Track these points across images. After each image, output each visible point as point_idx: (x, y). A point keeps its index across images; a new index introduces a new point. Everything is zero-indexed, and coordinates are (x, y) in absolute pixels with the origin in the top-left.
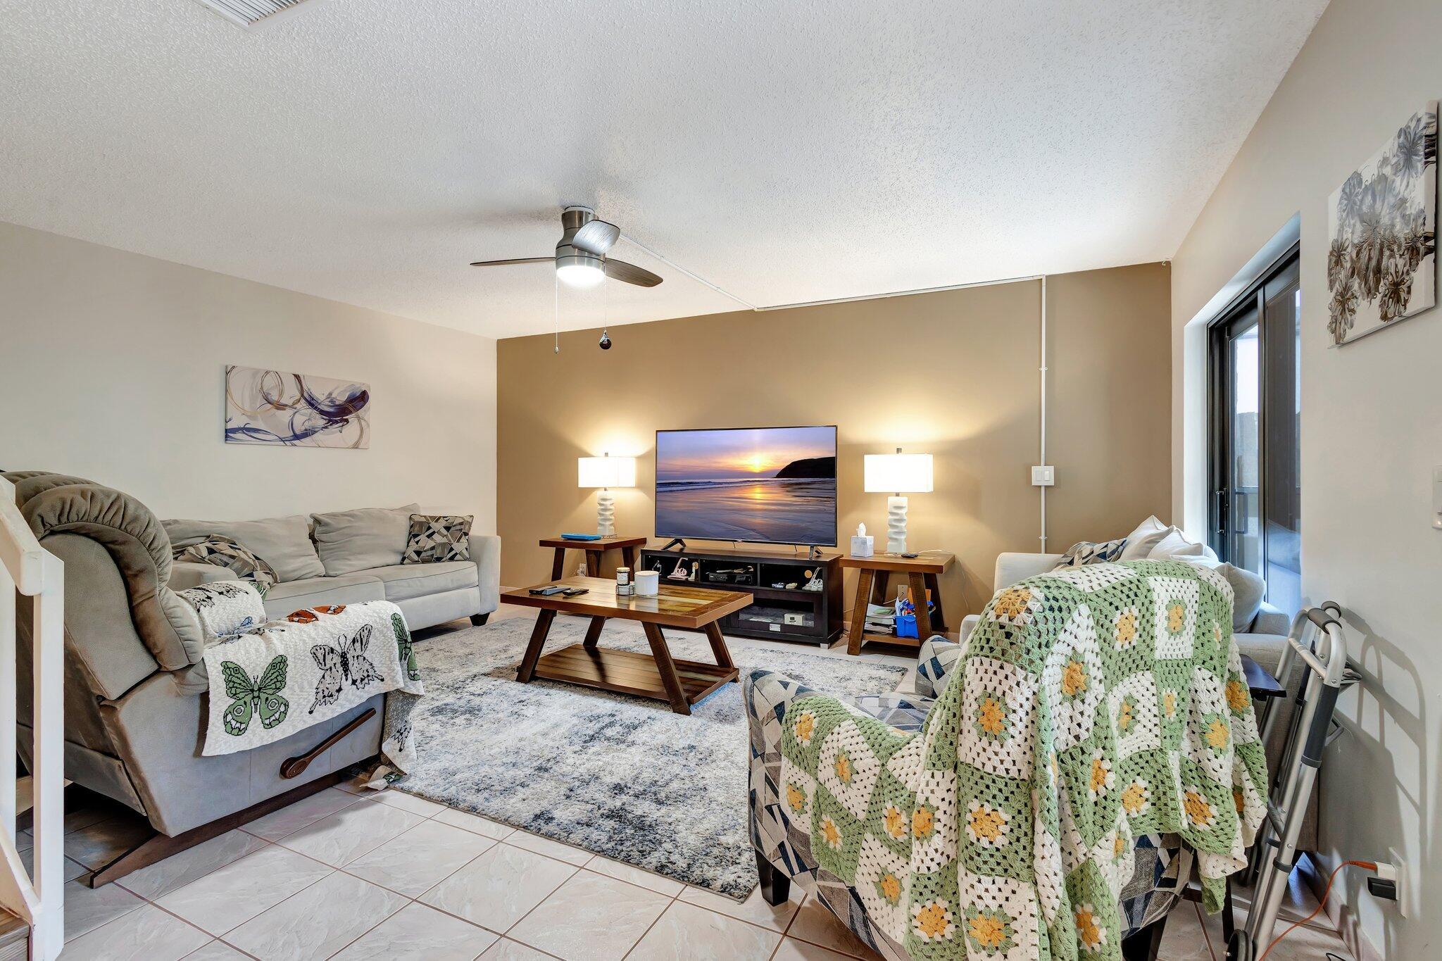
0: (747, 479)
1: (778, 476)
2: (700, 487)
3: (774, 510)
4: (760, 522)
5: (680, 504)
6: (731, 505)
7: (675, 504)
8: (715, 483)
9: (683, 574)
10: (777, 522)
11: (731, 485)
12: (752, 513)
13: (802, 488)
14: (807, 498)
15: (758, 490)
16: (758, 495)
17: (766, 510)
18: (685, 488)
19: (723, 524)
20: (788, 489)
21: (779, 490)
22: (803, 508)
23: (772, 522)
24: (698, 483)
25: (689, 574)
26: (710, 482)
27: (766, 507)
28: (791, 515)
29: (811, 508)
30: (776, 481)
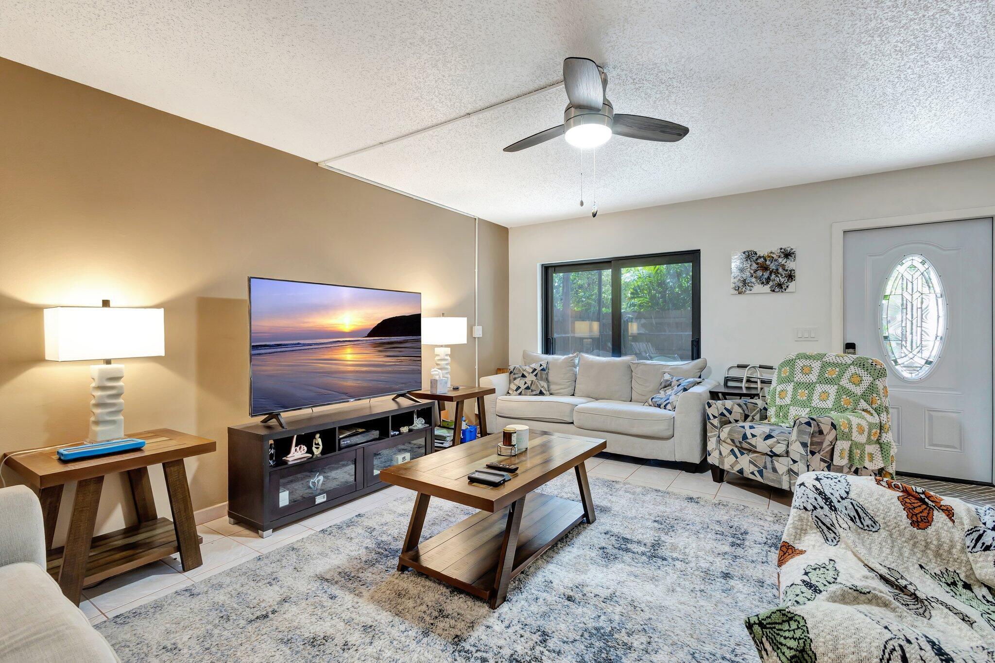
0: (338, 339)
1: (370, 335)
2: (289, 349)
3: (367, 372)
4: (352, 384)
5: (269, 368)
6: (322, 368)
7: (264, 368)
8: (304, 345)
9: (303, 452)
10: (370, 384)
11: (321, 346)
12: (340, 375)
13: (394, 348)
14: (400, 358)
15: (349, 350)
16: (349, 356)
17: (357, 372)
18: (273, 350)
19: (312, 388)
20: (380, 349)
21: (371, 350)
22: (396, 368)
23: (365, 384)
24: (287, 345)
25: (310, 451)
26: (299, 344)
27: (357, 369)
28: (383, 377)
29: (404, 368)
30: (367, 340)
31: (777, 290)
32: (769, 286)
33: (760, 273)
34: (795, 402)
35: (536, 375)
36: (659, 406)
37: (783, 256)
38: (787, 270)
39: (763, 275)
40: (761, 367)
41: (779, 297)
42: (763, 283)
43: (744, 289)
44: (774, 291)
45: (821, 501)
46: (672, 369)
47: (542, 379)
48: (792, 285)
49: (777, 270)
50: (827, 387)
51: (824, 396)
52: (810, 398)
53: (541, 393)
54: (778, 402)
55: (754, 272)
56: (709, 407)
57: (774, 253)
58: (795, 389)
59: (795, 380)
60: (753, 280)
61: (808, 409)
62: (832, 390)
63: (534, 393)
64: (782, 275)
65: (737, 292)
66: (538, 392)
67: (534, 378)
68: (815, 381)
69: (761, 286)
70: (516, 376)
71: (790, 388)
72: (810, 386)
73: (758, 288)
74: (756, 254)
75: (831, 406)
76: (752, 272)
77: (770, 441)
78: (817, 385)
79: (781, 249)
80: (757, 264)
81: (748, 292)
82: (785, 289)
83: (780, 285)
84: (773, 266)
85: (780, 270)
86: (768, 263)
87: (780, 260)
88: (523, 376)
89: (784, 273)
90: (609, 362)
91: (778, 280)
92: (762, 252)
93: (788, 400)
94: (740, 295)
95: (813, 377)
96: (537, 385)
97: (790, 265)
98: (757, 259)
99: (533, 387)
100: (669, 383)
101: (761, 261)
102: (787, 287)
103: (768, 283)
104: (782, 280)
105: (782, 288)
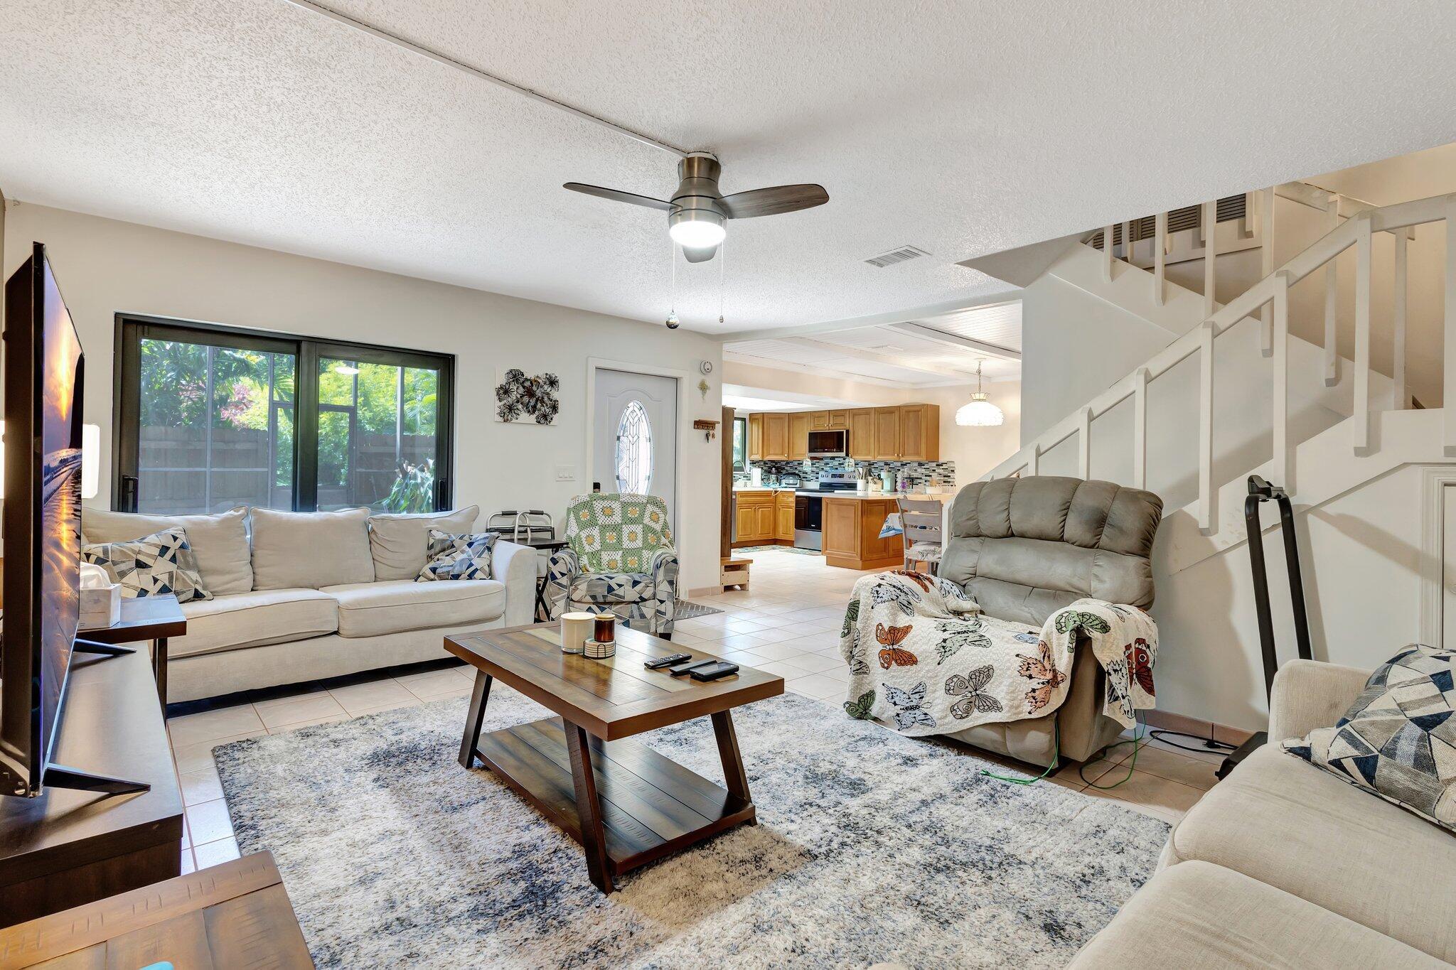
31: (542, 421)
32: (535, 416)
33: (526, 399)
34: (605, 546)
35: (173, 559)
36: (456, 577)
37: (548, 383)
38: (551, 400)
39: (529, 401)
40: (532, 513)
41: (542, 429)
42: (529, 412)
43: (510, 416)
44: (539, 422)
45: (898, 592)
46: (438, 523)
47: (188, 566)
48: (556, 417)
49: (543, 398)
50: (633, 527)
51: (633, 536)
52: (619, 540)
53: (198, 596)
54: (588, 549)
55: (521, 397)
56: (555, 564)
57: (540, 378)
58: (602, 533)
59: (599, 523)
60: (520, 406)
61: (621, 552)
62: (638, 529)
63: (183, 597)
64: (547, 405)
65: (502, 420)
66: (191, 594)
67: (172, 567)
68: (620, 522)
69: (527, 415)
70: (123, 567)
71: (596, 532)
72: (616, 528)
73: (525, 417)
74: (523, 375)
75: (641, 546)
76: (519, 396)
77: (638, 588)
78: (624, 526)
79: (547, 374)
80: (524, 387)
81: (514, 421)
82: (550, 422)
83: (545, 416)
84: (539, 393)
85: (546, 399)
86: (535, 388)
87: (546, 387)
88: (140, 565)
89: (548, 402)
90: (327, 520)
91: (543, 410)
92: (530, 374)
93: (597, 546)
94: (506, 424)
95: (617, 519)
96: (183, 579)
97: (555, 395)
98: (523, 382)
99: (176, 586)
100: (448, 543)
101: (527, 384)
102: (552, 419)
103: (534, 412)
104: (547, 410)
105: (547, 420)
